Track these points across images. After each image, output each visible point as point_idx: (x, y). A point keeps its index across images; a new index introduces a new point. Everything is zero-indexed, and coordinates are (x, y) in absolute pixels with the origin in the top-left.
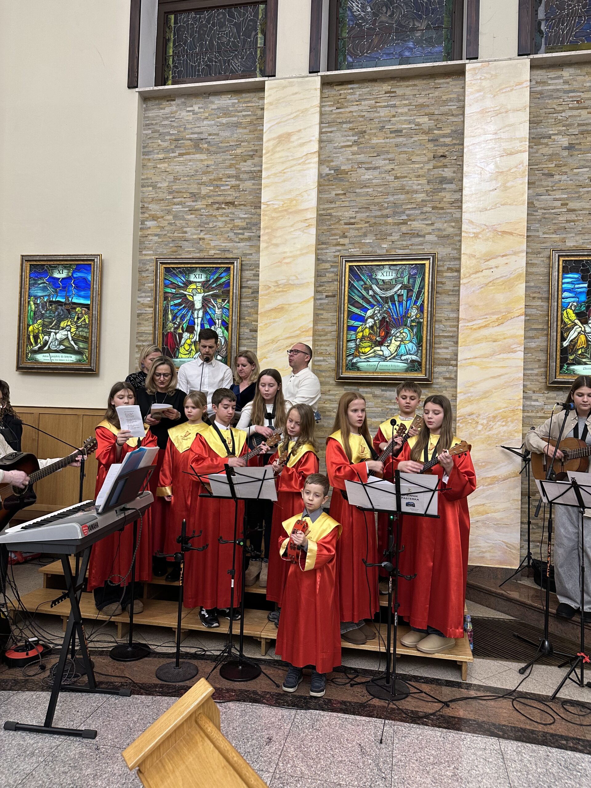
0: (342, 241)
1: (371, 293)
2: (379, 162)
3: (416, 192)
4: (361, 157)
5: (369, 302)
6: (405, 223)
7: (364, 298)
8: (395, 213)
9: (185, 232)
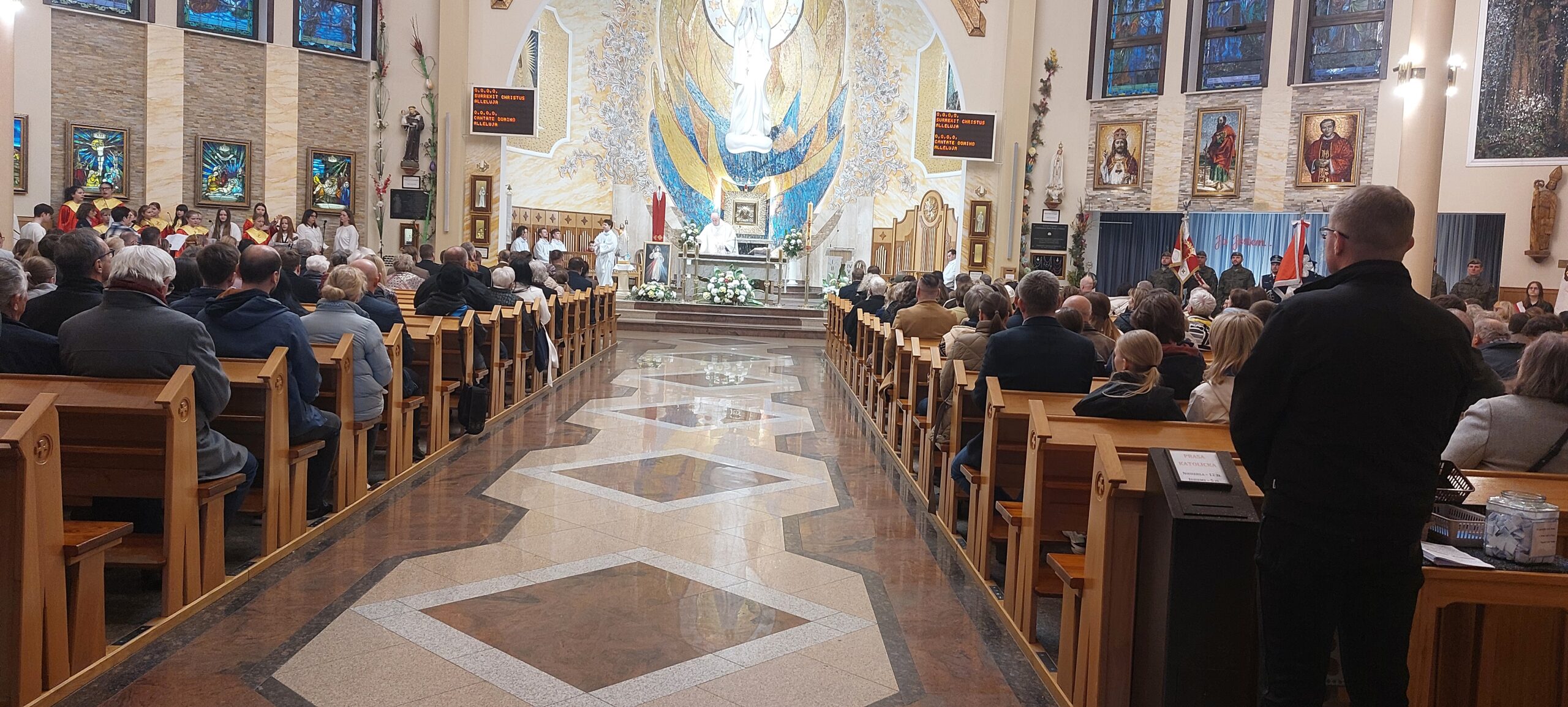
0: (196, 125)
1: (216, 157)
2: (217, 84)
3: (239, 105)
4: (206, 80)
5: (215, 163)
6: (232, 121)
7: (212, 160)
8: (227, 115)
9: (86, 105)
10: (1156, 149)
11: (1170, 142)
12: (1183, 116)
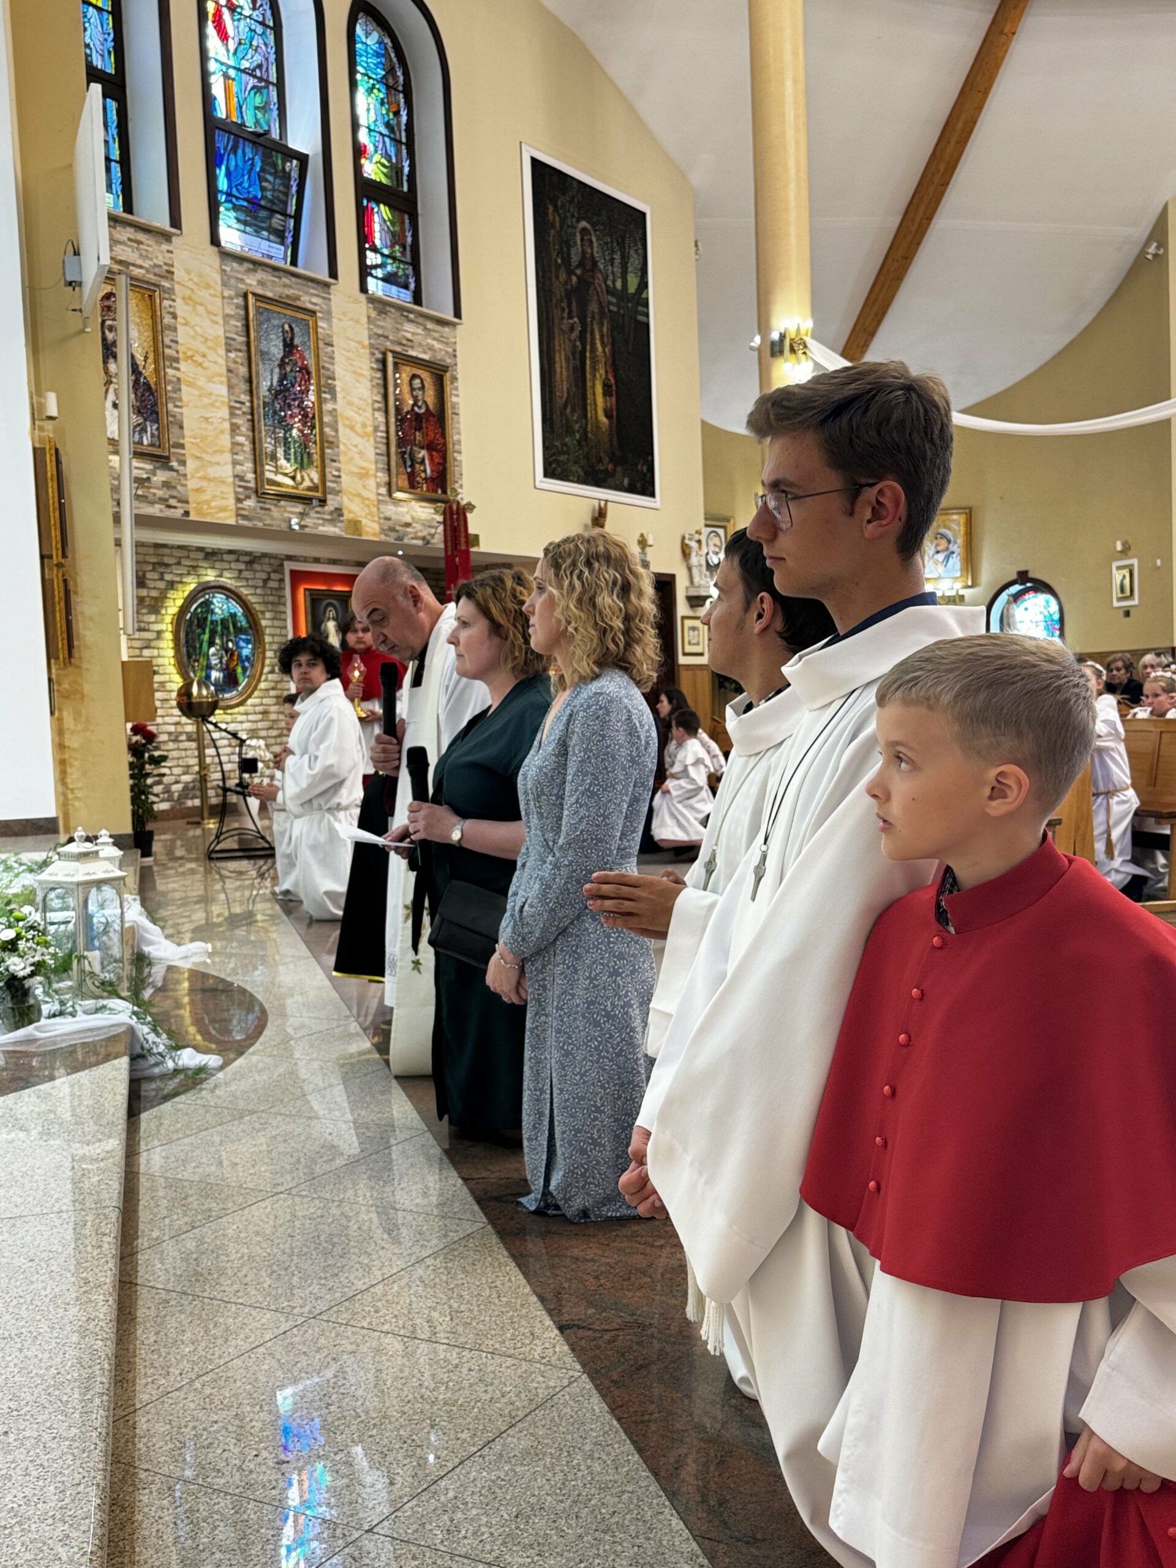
10: (183, 366)
11: (204, 356)
12: (218, 301)
